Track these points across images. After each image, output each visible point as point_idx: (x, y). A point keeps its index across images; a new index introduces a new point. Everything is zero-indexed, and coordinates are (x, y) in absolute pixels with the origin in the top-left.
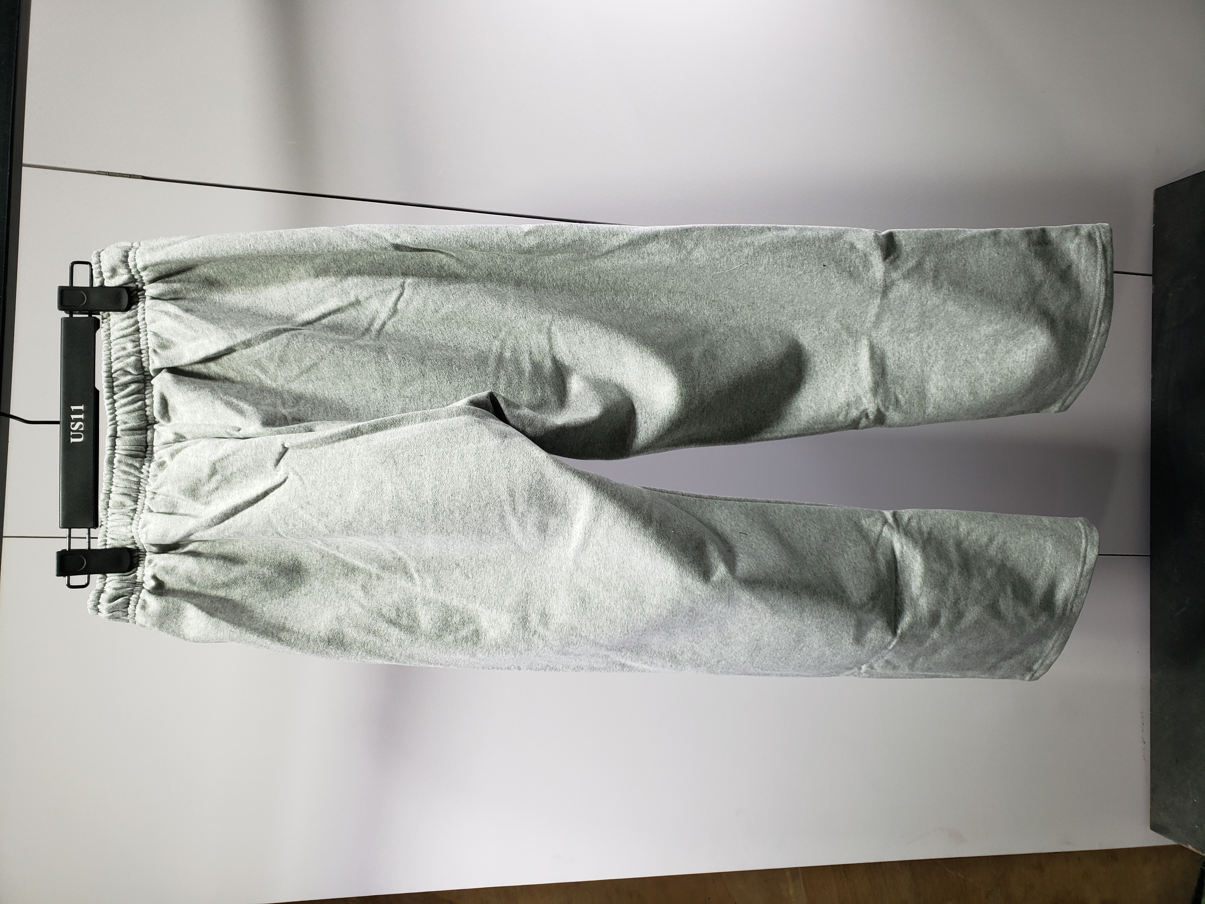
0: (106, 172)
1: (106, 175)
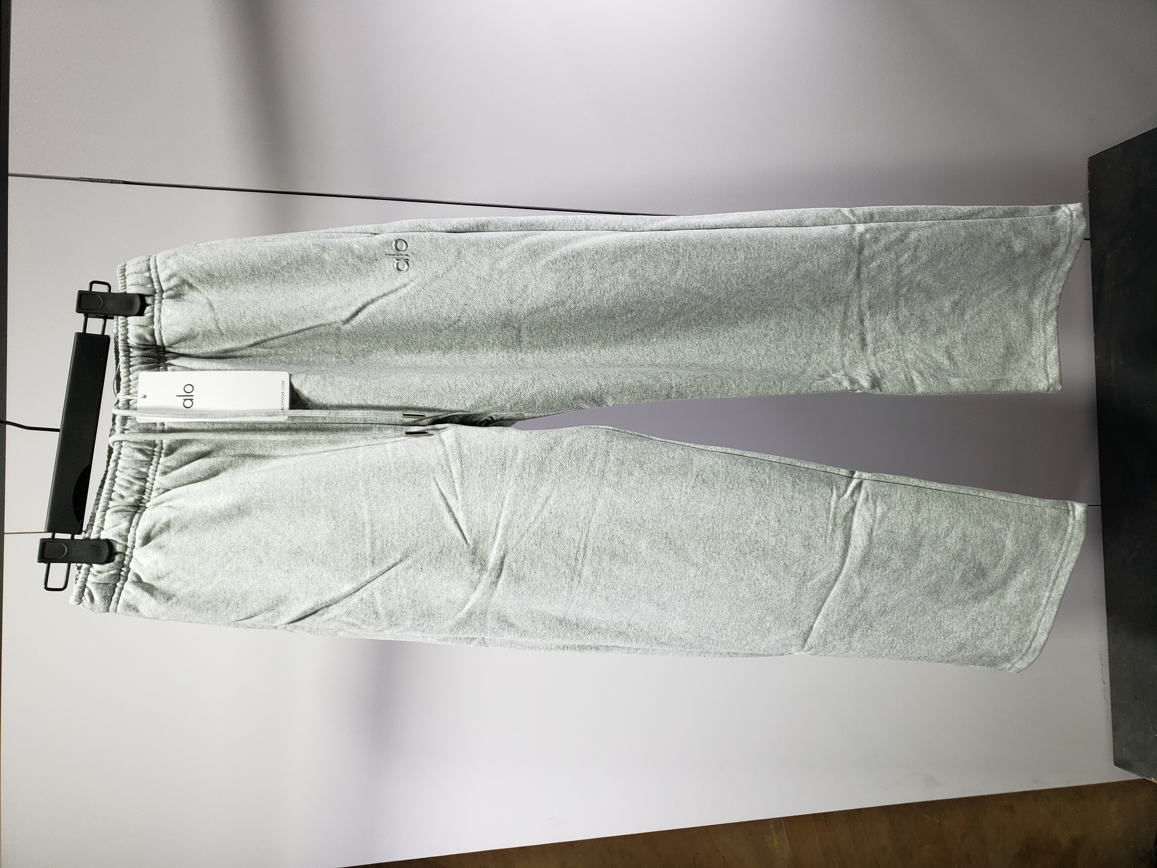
0: (89, 179)
1: (88, 181)
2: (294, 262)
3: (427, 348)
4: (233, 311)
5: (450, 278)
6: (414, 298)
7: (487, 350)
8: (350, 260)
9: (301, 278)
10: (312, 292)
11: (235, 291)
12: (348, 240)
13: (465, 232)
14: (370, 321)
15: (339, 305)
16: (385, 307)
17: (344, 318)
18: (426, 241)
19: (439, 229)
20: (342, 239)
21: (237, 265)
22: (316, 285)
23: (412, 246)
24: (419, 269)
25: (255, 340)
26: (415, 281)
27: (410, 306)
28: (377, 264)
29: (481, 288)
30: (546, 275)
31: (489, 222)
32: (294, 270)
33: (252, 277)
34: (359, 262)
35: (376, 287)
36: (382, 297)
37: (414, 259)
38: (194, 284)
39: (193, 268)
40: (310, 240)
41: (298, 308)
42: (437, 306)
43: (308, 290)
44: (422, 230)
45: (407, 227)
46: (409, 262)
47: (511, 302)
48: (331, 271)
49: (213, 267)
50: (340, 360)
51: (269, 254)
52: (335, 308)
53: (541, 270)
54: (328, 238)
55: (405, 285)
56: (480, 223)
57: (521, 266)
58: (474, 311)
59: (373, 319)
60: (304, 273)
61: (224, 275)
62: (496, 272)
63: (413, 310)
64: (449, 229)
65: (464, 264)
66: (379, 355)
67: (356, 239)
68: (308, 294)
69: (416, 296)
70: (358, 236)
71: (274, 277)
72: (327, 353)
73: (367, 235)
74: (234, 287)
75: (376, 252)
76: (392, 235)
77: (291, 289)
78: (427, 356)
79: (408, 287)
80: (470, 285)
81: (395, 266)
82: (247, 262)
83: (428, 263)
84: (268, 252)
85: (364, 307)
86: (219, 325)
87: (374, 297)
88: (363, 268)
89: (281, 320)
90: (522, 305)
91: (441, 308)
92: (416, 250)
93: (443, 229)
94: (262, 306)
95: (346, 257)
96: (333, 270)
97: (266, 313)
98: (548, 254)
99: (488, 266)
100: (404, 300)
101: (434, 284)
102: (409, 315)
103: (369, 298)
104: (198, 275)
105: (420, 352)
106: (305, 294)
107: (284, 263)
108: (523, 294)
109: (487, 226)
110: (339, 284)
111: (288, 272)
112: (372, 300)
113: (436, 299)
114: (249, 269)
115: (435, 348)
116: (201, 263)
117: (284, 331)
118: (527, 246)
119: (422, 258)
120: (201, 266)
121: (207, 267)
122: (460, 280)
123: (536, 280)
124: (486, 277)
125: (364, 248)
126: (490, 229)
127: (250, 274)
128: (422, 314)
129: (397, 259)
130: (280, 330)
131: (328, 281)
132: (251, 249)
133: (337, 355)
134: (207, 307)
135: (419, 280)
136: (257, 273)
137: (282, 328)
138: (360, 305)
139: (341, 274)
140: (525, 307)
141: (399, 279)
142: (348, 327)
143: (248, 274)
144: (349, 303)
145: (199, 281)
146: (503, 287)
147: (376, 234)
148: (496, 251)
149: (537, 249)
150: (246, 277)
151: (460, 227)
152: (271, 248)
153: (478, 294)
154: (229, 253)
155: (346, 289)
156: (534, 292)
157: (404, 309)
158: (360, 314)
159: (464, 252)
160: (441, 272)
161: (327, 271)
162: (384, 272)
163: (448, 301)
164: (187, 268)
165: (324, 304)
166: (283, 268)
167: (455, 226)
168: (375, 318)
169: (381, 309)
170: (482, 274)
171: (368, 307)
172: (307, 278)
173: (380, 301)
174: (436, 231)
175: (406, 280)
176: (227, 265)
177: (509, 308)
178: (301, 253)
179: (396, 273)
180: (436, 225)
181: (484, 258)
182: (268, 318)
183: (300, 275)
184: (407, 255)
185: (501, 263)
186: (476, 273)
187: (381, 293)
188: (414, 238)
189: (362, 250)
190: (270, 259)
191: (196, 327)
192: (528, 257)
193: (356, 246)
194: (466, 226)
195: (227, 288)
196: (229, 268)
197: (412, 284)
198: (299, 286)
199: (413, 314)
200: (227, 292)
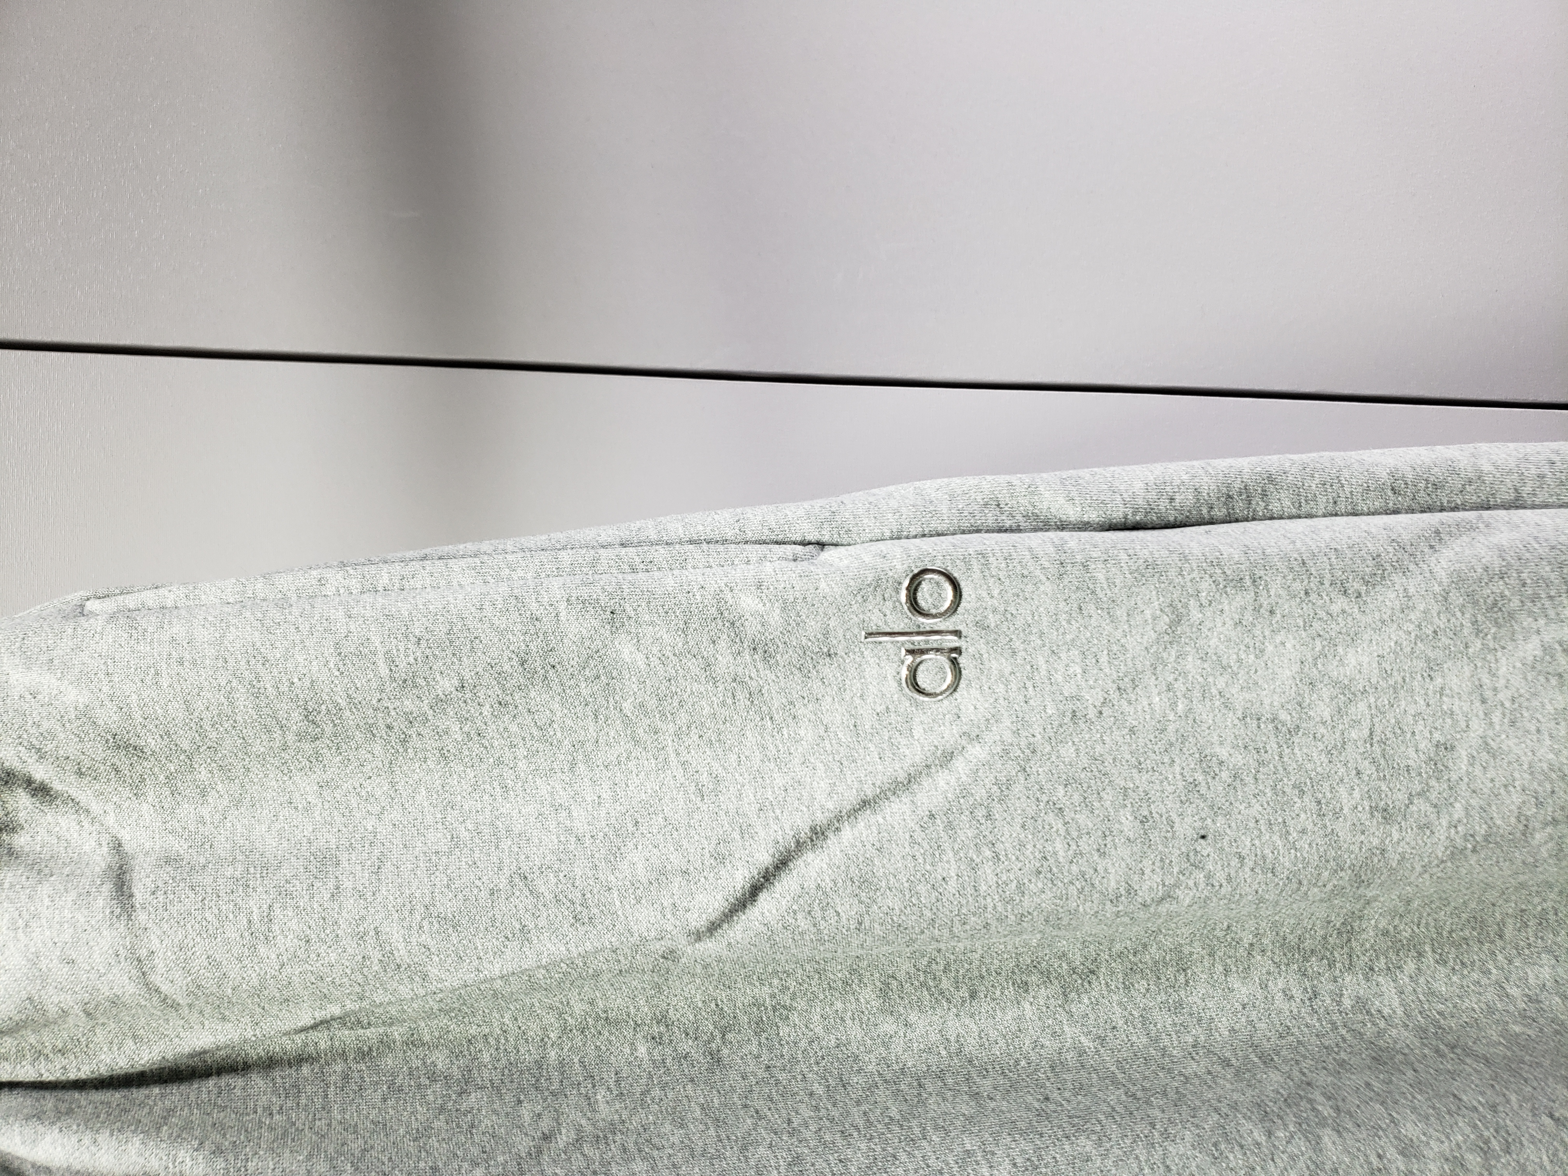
2: (486, 679)
3: (1001, 979)
4: (218, 917)
5: (1131, 721)
6: (988, 816)
7: (1227, 972)
8: (724, 662)
9: (518, 741)
10: (563, 797)
11: (238, 804)
12: (715, 579)
13: (1185, 526)
14: (803, 923)
15: (676, 860)
16: (869, 862)
17: (698, 920)
18: (1038, 573)
19: (1072, 514)
20: (690, 574)
21: (240, 703)
22: (581, 768)
23: (979, 599)
24: (1000, 689)
25: (319, 1015)
26: (988, 737)
27: (972, 854)
28: (828, 670)
29: (1262, 763)
30: (1535, 703)
31: (1271, 479)
32: (486, 710)
33: (306, 746)
34: (760, 665)
35: (827, 768)
36: (855, 812)
37: (984, 649)
38: (57, 786)
39: (45, 725)
40: (557, 583)
41: (503, 883)
42: (1085, 848)
43: (544, 790)
44: (1008, 523)
45: (944, 508)
46: (963, 661)
47: (1387, 815)
48: (642, 705)
49: (138, 717)
50: (668, 1051)
51: (381, 650)
52: (661, 875)
53: (1517, 681)
54: (634, 571)
55: (948, 757)
56: (1237, 485)
57: (1432, 668)
58: (1235, 862)
59: (818, 914)
60: (529, 719)
61: (186, 745)
62: (1326, 693)
63: (988, 870)
64: (1117, 514)
65: (1191, 663)
66: (816, 1018)
67: (751, 571)
68: (546, 810)
69: (997, 810)
70: (754, 559)
71: (404, 742)
72: (617, 1022)
73: (789, 549)
74: (235, 788)
75: (832, 623)
76: (895, 549)
77: (475, 787)
78: (1003, 1009)
79: (959, 764)
80: (1218, 750)
81: (904, 672)
82: (284, 688)
83: (1041, 661)
84: (376, 641)
85: (782, 864)
86: (156, 979)
87: (821, 818)
88: (774, 688)
89: (431, 943)
90: (1427, 826)
91: (1102, 854)
92: (994, 611)
93: (1093, 516)
94: (348, 884)
95: (708, 650)
96: (652, 703)
97: (363, 919)
98: (1552, 613)
99: (1296, 668)
100: (950, 826)
101: (1068, 751)
102: (970, 890)
103: (803, 824)
104: (72, 750)
105: (973, 995)
106: (530, 809)
107: (446, 685)
108: (1433, 782)
109: (1264, 494)
110: (673, 756)
111: (463, 720)
112: (813, 830)
113: (1081, 818)
114: (296, 716)
115: (1034, 978)
116: (83, 700)
117: (441, 980)
118: (1459, 579)
119: (1017, 644)
120: (85, 714)
121: (108, 717)
122: (1171, 728)
123: (1491, 724)
124: (1283, 716)
125: (784, 609)
126: (1275, 507)
127: (300, 736)
128: (1020, 886)
129: (911, 652)
130: (425, 977)
131: (630, 746)
132: (305, 628)
133: (655, 1030)
134: (100, 902)
135: (1003, 730)
136: (329, 729)
137: (434, 971)
138: (765, 858)
139: (683, 718)
140: (1441, 834)
141: (918, 732)
142: (710, 947)
143: (291, 738)
144: (722, 849)
145: (80, 773)
146: (1351, 754)
147: (821, 545)
148: (1335, 608)
149: (1503, 596)
150: (285, 748)
151: (1163, 505)
152: (388, 624)
153: (1251, 788)
154: (211, 652)
155: (704, 778)
156: (1478, 771)
157: (949, 867)
158: (763, 896)
159: (1196, 615)
160: (1092, 698)
161: (627, 706)
162: (858, 701)
163: (1127, 822)
164: (18, 721)
165: (615, 855)
166: (440, 703)
167: (1140, 502)
168: (830, 912)
169: (854, 872)
170: (1267, 701)
171: (800, 862)
172: (544, 739)
173: (847, 833)
174: (1062, 526)
175: (949, 734)
176: (199, 705)
177: (1376, 842)
178: (517, 641)
179: (905, 698)
180: (1062, 500)
181: (1278, 639)
182: (370, 940)
183: (513, 728)
184: (957, 633)
185: (1351, 659)
186: (1240, 699)
187: (851, 798)
188: (987, 565)
189: (775, 617)
190: (384, 671)
191: (51, 990)
192: (1466, 631)
193: (748, 603)
194: (1185, 500)
195: (203, 793)
196: (206, 715)
197: (977, 752)
198: (508, 774)
199: (983, 888)
200: (205, 811)
